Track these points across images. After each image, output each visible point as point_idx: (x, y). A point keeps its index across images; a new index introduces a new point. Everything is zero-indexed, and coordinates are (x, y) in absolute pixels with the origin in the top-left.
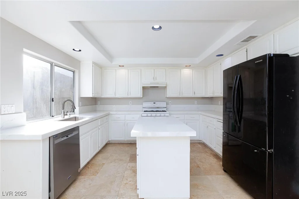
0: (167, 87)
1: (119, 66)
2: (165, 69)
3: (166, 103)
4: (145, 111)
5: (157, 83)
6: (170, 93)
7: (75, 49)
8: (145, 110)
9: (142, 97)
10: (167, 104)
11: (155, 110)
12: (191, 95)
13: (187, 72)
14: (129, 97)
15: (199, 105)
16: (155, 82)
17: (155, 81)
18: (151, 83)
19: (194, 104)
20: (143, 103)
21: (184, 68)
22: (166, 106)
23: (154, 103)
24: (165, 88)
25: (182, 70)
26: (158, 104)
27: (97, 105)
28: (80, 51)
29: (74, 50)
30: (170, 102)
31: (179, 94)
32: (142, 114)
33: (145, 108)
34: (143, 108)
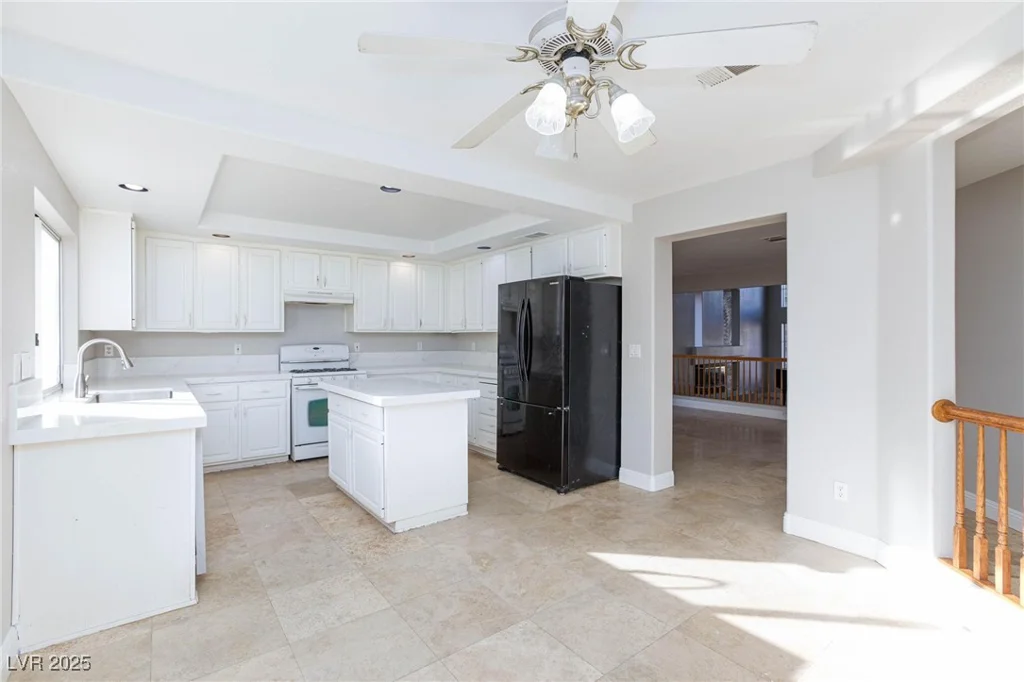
0: (355, 305)
1: (215, 235)
2: (348, 256)
3: (347, 347)
4: (293, 371)
5: (326, 294)
6: (362, 322)
7: (127, 185)
8: (296, 369)
9: (282, 330)
10: (350, 352)
11: (322, 368)
12: (414, 328)
13: (403, 270)
14: (241, 331)
15: (428, 353)
16: (321, 291)
17: (323, 287)
18: (309, 293)
19: (415, 350)
20: (283, 349)
21: (399, 260)
22: (350, 355)
23: (315, 349)
24: (348, 307)
25: (392, 264)
26: (328, 352)
27: (100, 360)
28: (145, 190)
29: (123, 186)
30: (356, 345)
31: (385, 325)
32: (294, 380)
33: (288, 363)
34: (280, 363)
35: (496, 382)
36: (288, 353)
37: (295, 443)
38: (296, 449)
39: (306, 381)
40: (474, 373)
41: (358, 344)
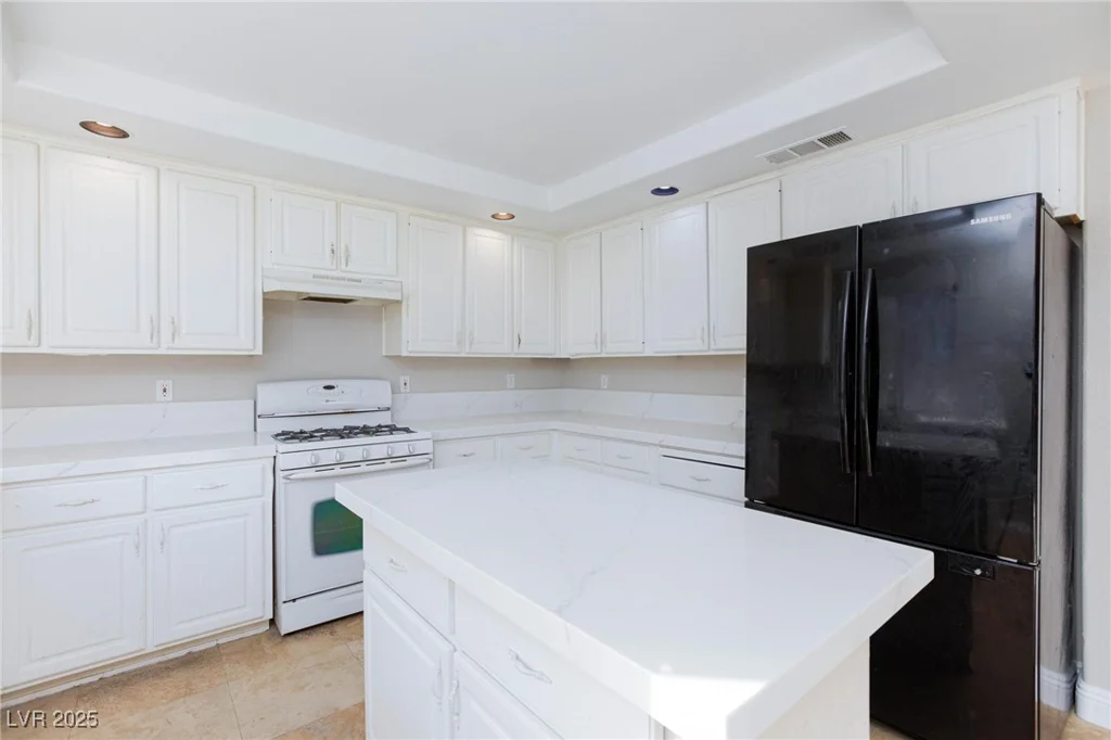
0: (404, 304)
1: (84, 125)
2: (393, 211)
3: (388, 385)
5: (350, 280)
6: (418, 334)
9: (259, 351)
10: (393, 393)
12: (504, 348)
13: (489, 243)
14: (162, 351)
15: (524, 393)
16: (335, 274)
17: (343, 266)
18: (314, 277)
19: (504, 389)
20: (261, 389)
21: (483, 224)
22: (393, 399)
23: (327, 387)
24: (393, 306)
25: (470, 232)
26: (349, 394)
30: (403, 380)
31: (459, 343)
32: (280, 458)
33: (272, 416)
34: (256, 416)
35: (742, 464)
36: (272, 397)
37: (282, 597)
38: (283, 609)
39: (307, 459)
40: (656, 437)
41: (407, 378)
